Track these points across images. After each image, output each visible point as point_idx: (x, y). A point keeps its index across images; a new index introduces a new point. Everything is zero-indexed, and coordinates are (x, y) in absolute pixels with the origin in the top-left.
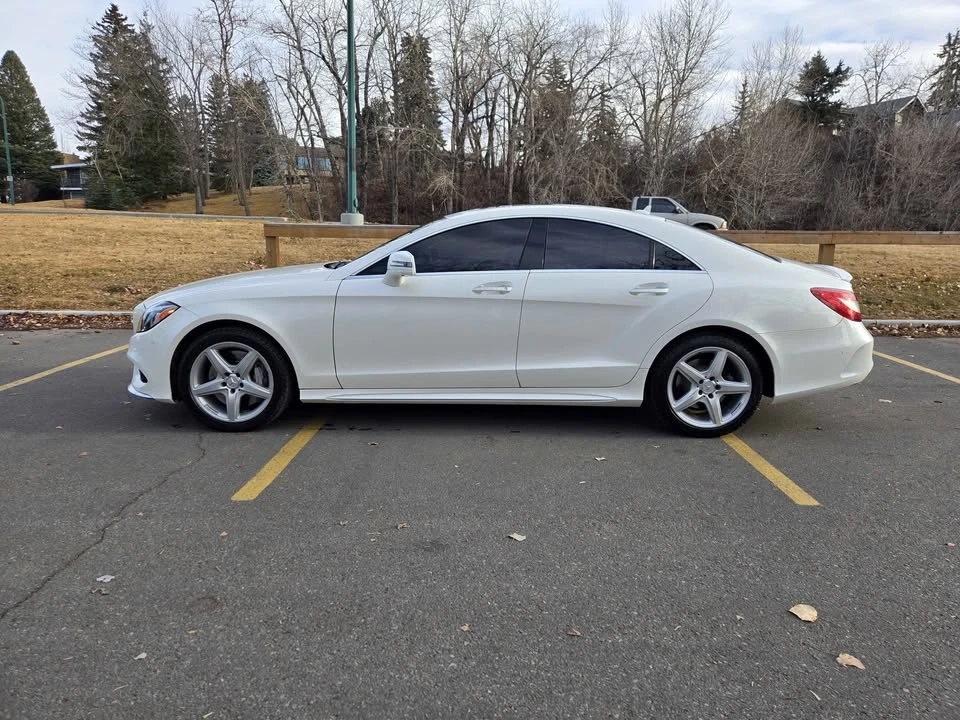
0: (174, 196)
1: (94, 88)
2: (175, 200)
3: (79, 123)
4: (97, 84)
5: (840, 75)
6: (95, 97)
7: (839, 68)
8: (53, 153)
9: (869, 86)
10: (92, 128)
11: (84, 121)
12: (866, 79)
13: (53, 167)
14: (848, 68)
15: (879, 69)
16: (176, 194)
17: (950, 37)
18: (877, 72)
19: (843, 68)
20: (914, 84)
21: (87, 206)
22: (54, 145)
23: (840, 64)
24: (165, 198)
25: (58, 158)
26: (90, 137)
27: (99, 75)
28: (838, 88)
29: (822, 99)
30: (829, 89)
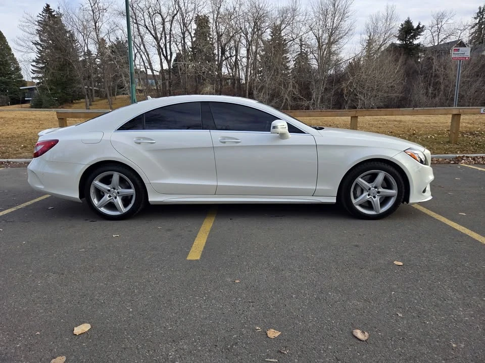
0: (77, 101)
1: (39, 47)
3: (32, 65)
4: (41, 45)
5: (419, 30)
6: (40, 52)
7: (419, 26)
8: (21, 81)
9: (434, 34)
10: (38, 67)
11: (34, 64)
12: (432, 31)
13: (21, 88)
14: (423, 26)
15: (439, 26)
17: (480, 8)
18: (438, 27)
19: (421, 26)
20: (457, 33)
21: (32, 107)
22: (22, 77)
23: (419, 24)
24: (72, 102)
25: (24, 83)
26: (39, 72)
27: (42, 40)
28: (419, 37)
29: (410, 42)
30: (414, 37)
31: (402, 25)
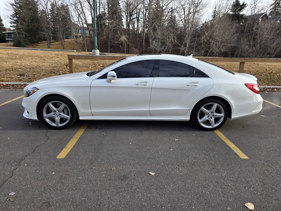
0: (41, 42)
1: (14, 7)
2: (41, 43)
3: (10, 18)
4: (15, 6)
5: (244, 6)
6: (15, 10)
7: (243, 4)
8: (3, 28)
9: (252, 9)
10: (14, 20)
11: (12, 17)
12: (251, 7)
13: (3, 32)
14: (246, 4)
15: (255, 4)
16: (41, 41)
18: (255, 5)
19: (245, 4)
21: (14, 46)
22: (3, 25)
23: (244, 2)
24: (38, 42)
25: (5, 29)
26: (14, 23)
27: (16, 3)
28: (243, 10)
29: (238, 13)
30: (240, 10)
31: (234, 3)
